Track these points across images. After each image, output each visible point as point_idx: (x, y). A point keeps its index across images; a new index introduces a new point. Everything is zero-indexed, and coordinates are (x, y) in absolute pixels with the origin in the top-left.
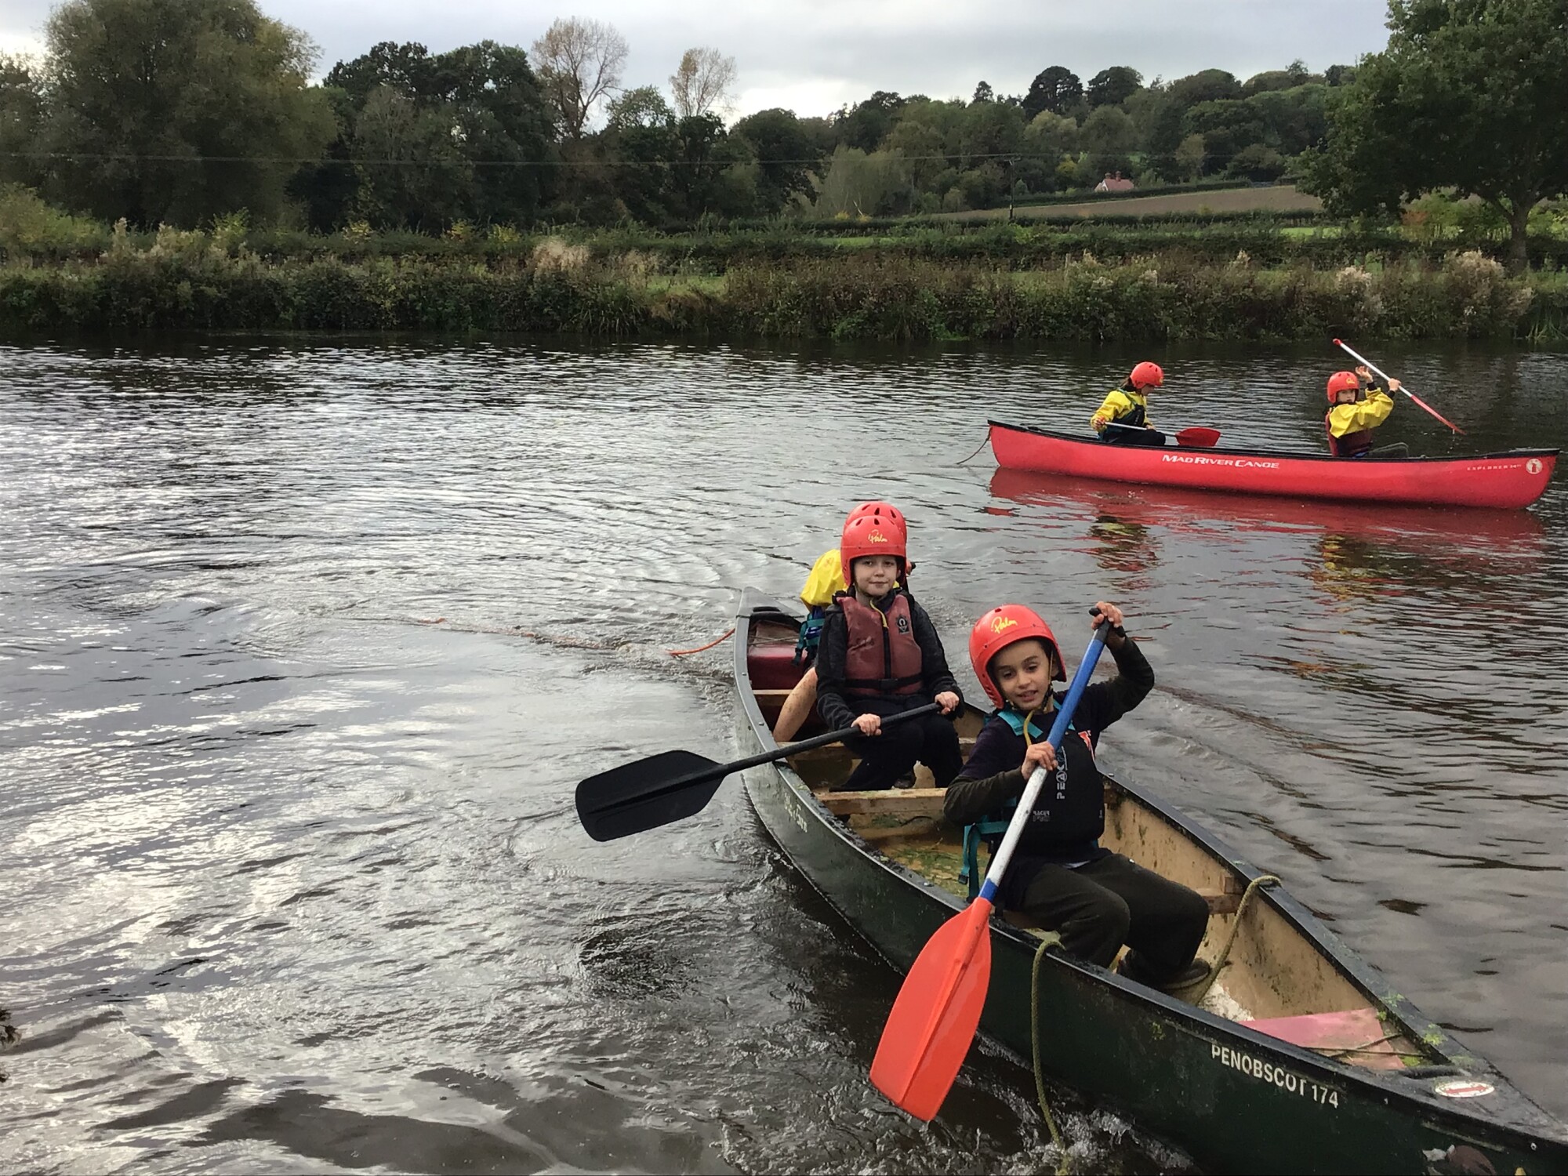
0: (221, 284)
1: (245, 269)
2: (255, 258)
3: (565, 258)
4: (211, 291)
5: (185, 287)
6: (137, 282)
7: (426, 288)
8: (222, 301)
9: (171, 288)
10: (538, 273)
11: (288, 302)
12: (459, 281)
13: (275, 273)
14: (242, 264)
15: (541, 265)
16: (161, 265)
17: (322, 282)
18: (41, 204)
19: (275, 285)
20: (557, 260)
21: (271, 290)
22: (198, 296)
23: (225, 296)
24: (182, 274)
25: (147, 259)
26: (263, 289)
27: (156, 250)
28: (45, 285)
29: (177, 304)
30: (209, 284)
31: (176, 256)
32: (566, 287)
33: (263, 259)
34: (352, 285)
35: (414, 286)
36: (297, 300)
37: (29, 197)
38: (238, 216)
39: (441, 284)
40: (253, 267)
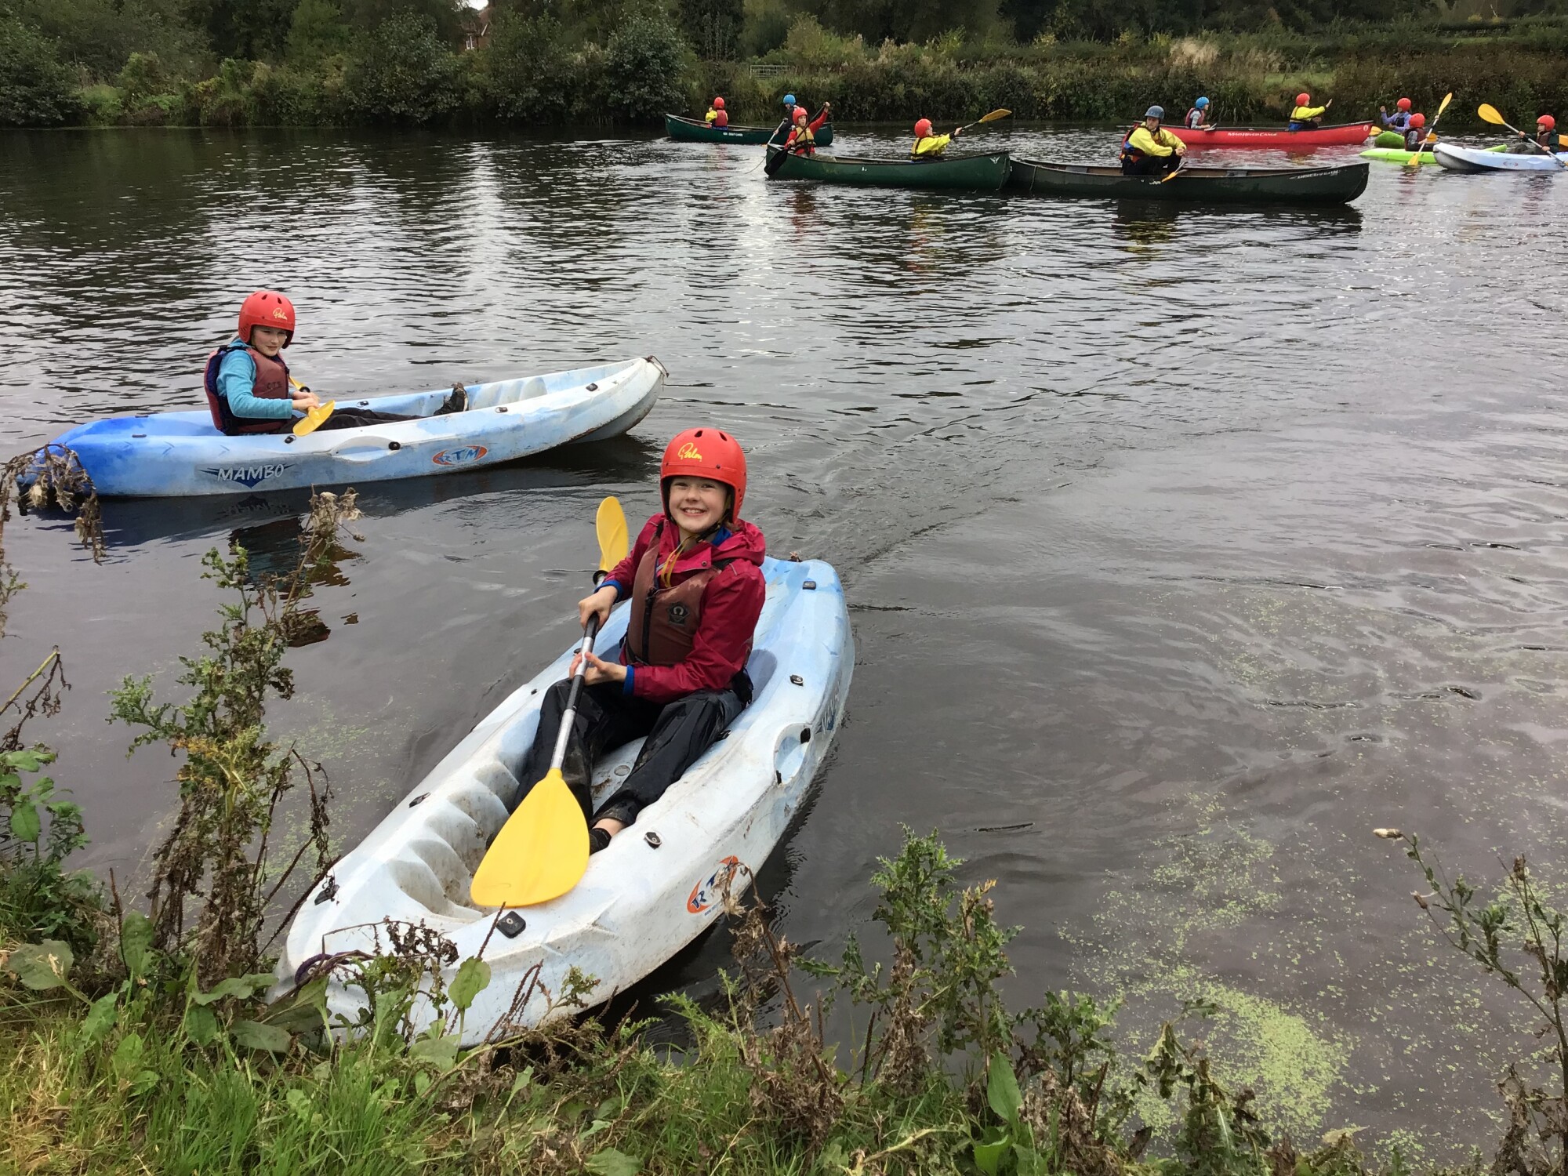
0: (926, 86)
1: (945, 72)
2: (953, 64)
3: (1197, 56)
4: (919, 91)
5: (900, 89)
6: (867, 85)
7: (1080, 85)
8: (926, 100)
9: (891, 89)
10: (1172, 71)
11: (974, 99)
12: (1107, 78)
13: (967, 76)
14: (942, 69)
15: (1176, 63)
16: (883, 70)
17: (1002, 82)
18: (819, 28)
19: (964, 84)
20: (1191, 57)
21: (962, 90)
22: (910, 95)
23: (929, 94)
24: (898, 77)
25: (876, 67)
26: (956, 89)
27: (882, 59)
28: (804, 88)
29: (893, 101)
30: (918, 85)
31: (896, 63)
32: (1194, 81)
33: (959, 65)
34: (1023, 84)
35: (1072, 83)
36: (980, 97)
37: (812, 23)
38: (959, 32)
39: (1093, 81)
40: (951, 72)
